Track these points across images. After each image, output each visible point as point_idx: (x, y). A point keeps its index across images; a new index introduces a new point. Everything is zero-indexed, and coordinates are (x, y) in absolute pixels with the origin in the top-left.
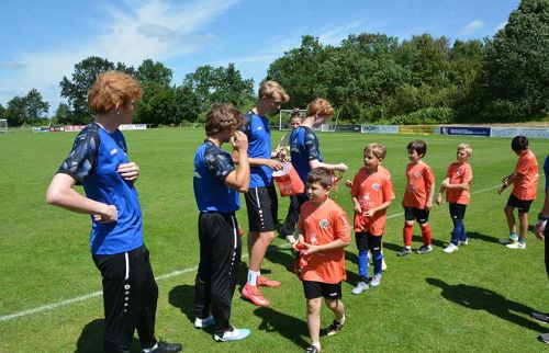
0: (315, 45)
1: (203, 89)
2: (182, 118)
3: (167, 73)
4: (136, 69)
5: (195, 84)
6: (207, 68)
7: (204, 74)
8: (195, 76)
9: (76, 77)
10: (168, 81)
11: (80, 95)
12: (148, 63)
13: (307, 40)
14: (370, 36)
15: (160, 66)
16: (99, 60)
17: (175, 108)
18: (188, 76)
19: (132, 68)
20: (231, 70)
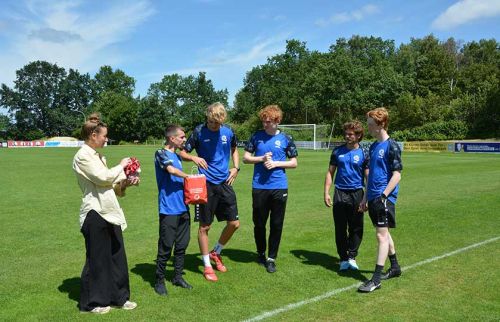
0: (301, 51)
1: (171, 101)
2: (148, 134)
3: (129, 82)
4: (92, 77)
5: (161, 95)
6: (175, 77)
7: (170, 83)
8: (161, 86)
9: (18, 84)
10: (130, 91)
11: (23, 106)
12: (106, 70)
13: (292, 45)
14: (363, 40)
15: (120, 74)
16: (45, 64)
17: (140, 123)
18: (152, 86)
19: (88, 76)
20: (202, 80)
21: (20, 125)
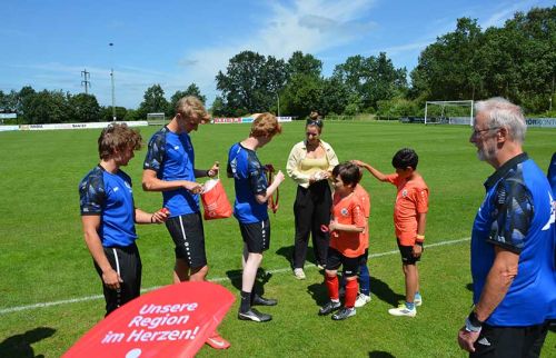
0: (473, 29)
1: (353, 80)
2: (329, 111)
3: (317, 64)
4: (286, 62)
5: (345, 75)
6: (358, 58)
7: (354, 65)
8: (346, 67)
9: (231, 72)
10: (318, 73)
11: (233, 89)
12: (298, 55)
13: (462, 23)
15: (310, 57)
16: (250, 54)
17: (322, 101)
18: (337, 67)
19: (283, 61)
20: (382, 60)
21: (231, 104)
